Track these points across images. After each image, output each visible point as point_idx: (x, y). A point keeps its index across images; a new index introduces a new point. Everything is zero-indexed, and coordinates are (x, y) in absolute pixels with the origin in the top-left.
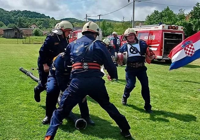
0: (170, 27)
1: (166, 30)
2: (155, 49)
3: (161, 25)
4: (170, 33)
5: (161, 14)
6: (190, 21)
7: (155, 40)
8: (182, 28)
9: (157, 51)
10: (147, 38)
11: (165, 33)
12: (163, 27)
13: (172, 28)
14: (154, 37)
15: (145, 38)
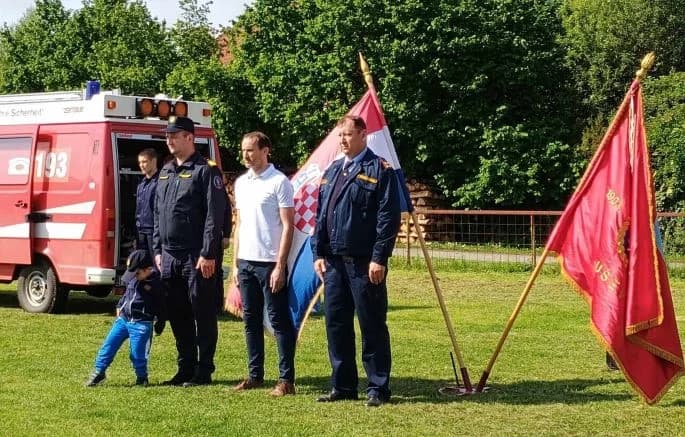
0: (147, 108)
1: (127, 120)
2: (76, 231)
3: (95, 97)
4: (148, 137)
5: (81, 20)
6: (242, 68)
7: (72, 183)
8: (205, 113)
9: (82, 240)
10: (26, 171)
11: (120, 142)
12: (110, 105)
13: (155, 113)
14: (63, 165)
15: (12, 171)
